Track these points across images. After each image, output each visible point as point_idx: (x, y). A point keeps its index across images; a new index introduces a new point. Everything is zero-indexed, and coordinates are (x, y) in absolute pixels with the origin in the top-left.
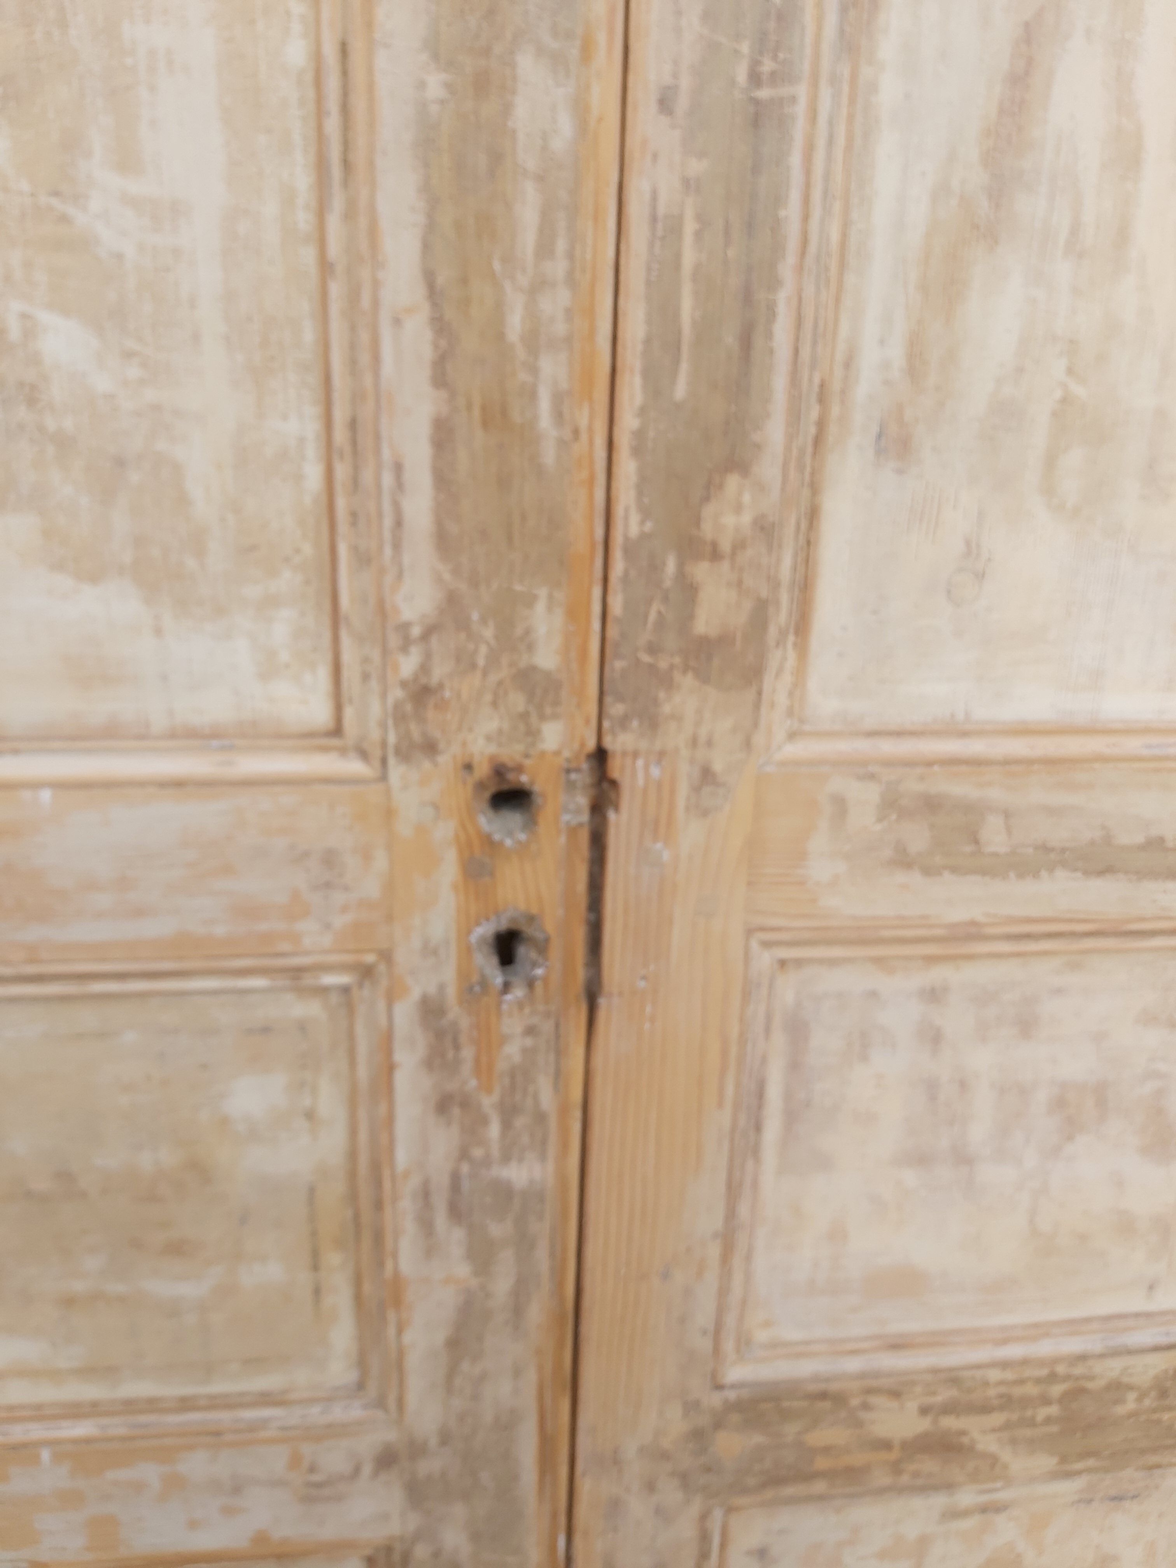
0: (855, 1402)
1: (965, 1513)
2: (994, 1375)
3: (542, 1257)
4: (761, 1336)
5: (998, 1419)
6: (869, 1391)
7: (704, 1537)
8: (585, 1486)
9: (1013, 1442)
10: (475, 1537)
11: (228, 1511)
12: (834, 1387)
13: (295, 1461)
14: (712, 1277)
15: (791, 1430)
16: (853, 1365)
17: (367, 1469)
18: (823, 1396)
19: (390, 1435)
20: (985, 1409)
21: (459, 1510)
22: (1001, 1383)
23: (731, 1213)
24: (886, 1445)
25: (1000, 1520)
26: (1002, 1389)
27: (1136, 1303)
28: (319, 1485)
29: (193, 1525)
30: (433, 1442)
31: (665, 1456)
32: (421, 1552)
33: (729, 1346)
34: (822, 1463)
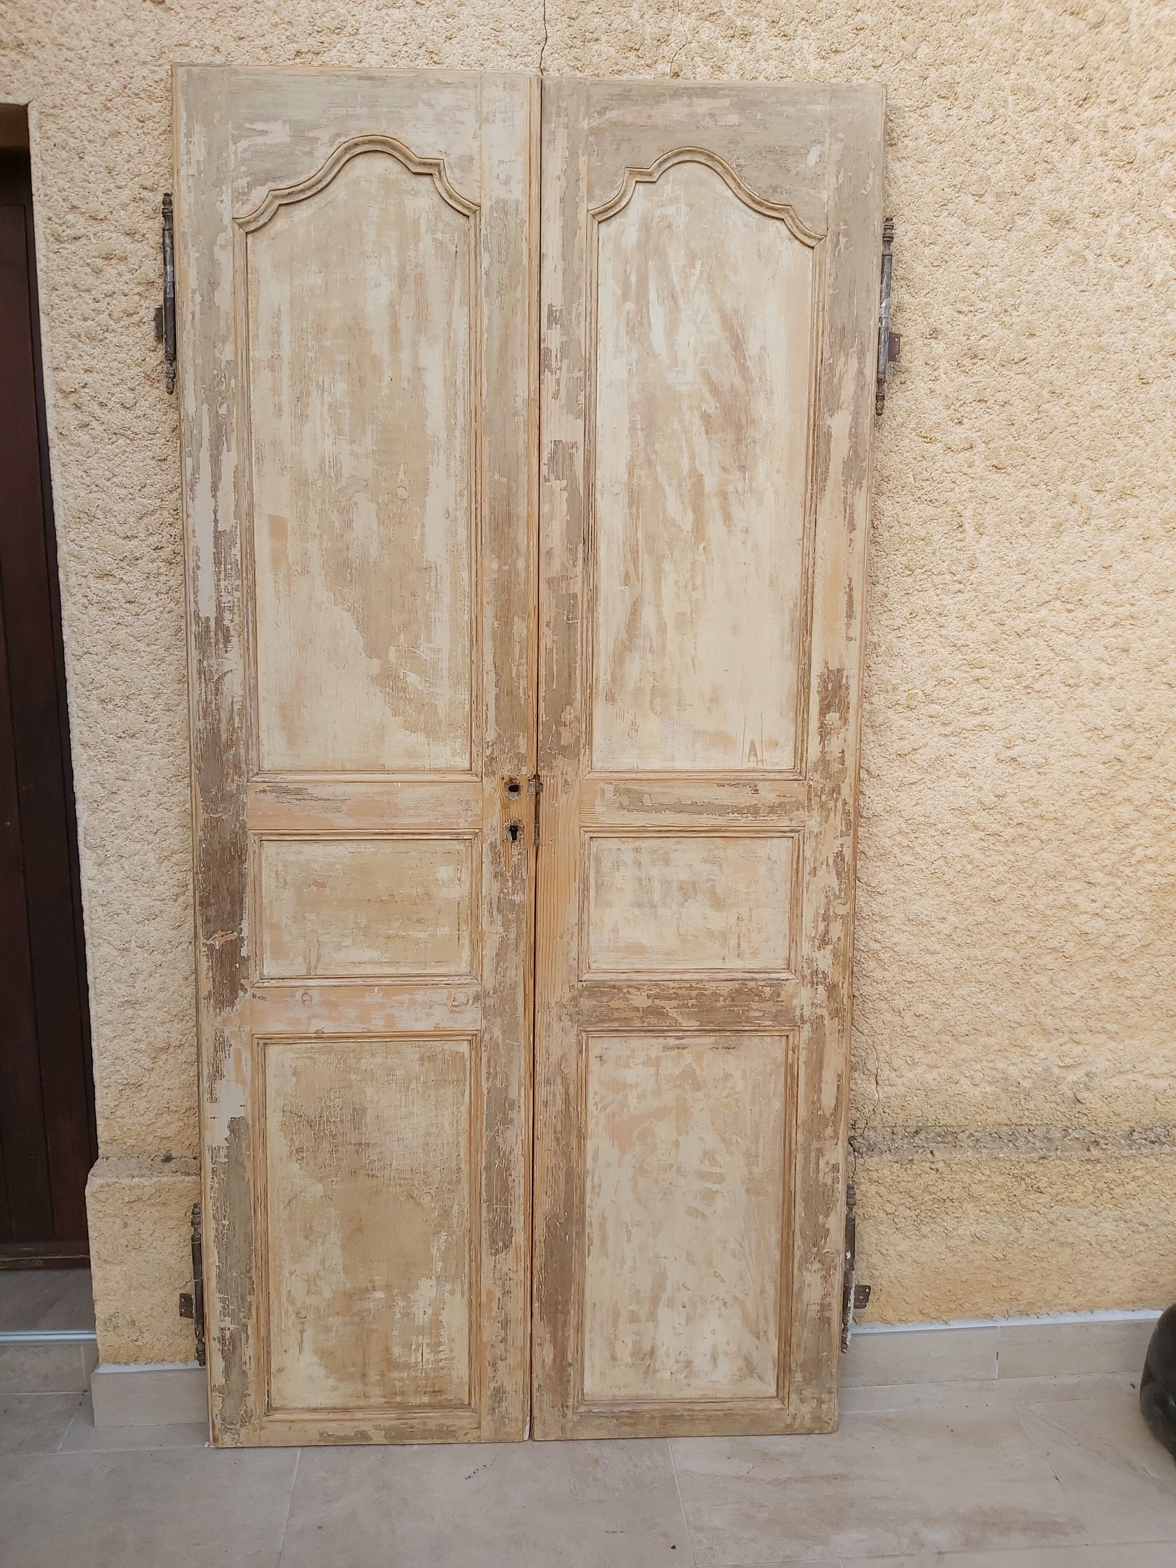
0: (625, 991)
1: (671, 1048)
2: (671, 984)
3: (524, 925)
4: (593, 966)
5: (675, 1003)
6: (629, 987)
7: (580, 1043)
8: (539, 1016)
9: (682, 1013)
10: (504, 1032)
11: (428, 1015)
12: (617, 984)
13: (450, 995)
14: (575, 938)
15: (605, 999)
16: (624, 976)
17: (471, 1001)
18: (614, 987)
19: (479, 989)
20: (670, 999)
21: (499, 1020)
22: (673, 988)
23: (580, 918)
24: (637, 1009)
25: (685, 1052)
26: (674, 990)
27: (719, 964)
28: (456, 1006)
29: (417, 1020)
30: (491, 992)
31: (564, 1006)
32: (487, 1037)
33: (583, 966)
34: (616, 1015)
